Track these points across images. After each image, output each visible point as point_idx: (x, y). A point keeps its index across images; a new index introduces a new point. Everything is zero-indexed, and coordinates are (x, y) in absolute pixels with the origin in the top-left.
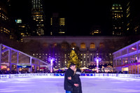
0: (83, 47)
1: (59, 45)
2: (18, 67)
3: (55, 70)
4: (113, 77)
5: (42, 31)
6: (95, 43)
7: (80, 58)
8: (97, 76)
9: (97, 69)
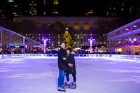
0: (77, 27)
1: (52, 26)
2: (11, 47)
3: (49, 50)
4: (106, 57)
5: (35, 11)
6: (89, 23)
7: (74, 39)
8: (90, 56)
9: (90, 50)
